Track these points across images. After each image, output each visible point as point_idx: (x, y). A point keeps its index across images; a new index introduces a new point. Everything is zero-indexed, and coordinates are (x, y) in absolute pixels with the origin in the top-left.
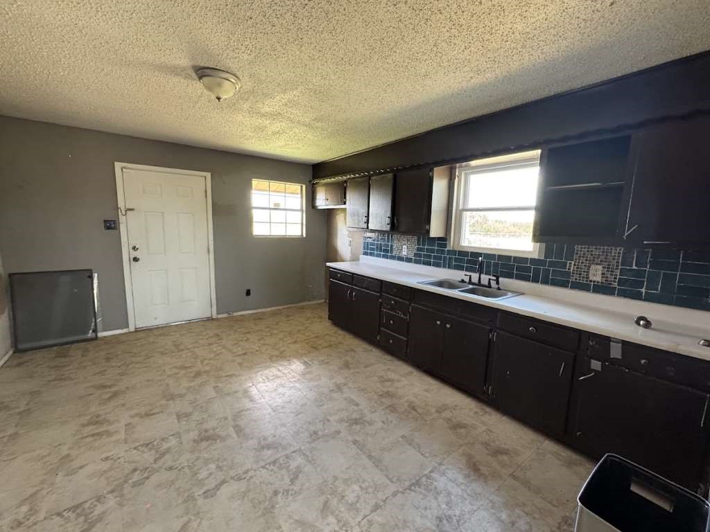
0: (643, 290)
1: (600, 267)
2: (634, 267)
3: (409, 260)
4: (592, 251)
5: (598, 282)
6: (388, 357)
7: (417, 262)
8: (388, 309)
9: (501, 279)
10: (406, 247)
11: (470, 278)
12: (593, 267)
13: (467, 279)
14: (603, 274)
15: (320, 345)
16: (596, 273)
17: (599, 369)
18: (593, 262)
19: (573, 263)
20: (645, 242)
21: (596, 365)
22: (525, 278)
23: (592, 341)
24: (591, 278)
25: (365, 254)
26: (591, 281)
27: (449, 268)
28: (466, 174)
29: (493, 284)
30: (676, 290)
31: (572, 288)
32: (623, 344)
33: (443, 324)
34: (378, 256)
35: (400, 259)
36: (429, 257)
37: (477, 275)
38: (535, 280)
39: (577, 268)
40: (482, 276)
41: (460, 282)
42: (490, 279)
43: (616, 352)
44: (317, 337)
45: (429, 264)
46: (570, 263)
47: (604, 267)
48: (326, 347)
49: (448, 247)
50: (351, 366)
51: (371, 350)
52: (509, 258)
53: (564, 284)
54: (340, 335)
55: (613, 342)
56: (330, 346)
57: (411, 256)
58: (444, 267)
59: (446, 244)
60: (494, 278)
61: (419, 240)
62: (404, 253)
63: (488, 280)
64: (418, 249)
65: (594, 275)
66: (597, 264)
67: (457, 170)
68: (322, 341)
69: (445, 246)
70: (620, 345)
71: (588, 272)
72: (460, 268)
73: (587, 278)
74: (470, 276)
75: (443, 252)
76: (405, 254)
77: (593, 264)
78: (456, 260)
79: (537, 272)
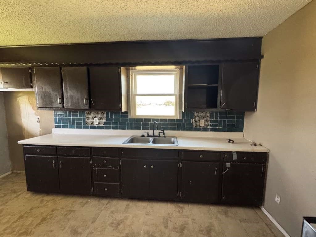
0: (218, 128)
1: (203, 120)
2: (214, 119)
3: (100, 128)
4: (200, 114)
5: (203, 127)
6: (105, 201)
7: (107, 128)
8: (99, 167)
9: (165, 131)
10: (97, 119)
11: (148, 134)
12: (201, 120)
13: (146, 134)
14: (205, 123)
15: (31, 224)
16: (202, 123)
17: (229, 166)
18: (201, 118)
19: (194, 119)
20: (227, 109)
21: (228, 165)
22: (174, 129)
23: (226, 155)
24: (201, 125)
25: (57, 127)
26: (201, 127)
27: (131, 129)
28: (134, 74)
29: (162, 135)
30: (227, 126)
31: (194, 130)
32: (236, 153)
33: (149, 167)
34: (71, 127)
35: (93, 127)
36: (117, 124)
37: (152, 131)
38: (179, 130)
39: (195, 122)
40: (155, 131)
41: (141, 136)
42: (159, 132)
43: (235, 157)
44: (21, 217)
45: (117, 128)
46: (192, 120)
47: (205, 120)
48: (40, 224)
49: (129, 116)
50: (80, 230)
51: (87, 202)
52: (165, 120)
53: (190, 129)
54: (48, 201)
55: (234, 153)
56: (44, 219)
57: (102, 124)
58: (128, 129)
59: (128, 115)
60: (162, 131)
61: (107, 114)
62: (96, 122)
63: (158, 133)
64: (107, 120)
65: (202, 124)
66: (202, 119)
67: (130, 71)
68: (31, 219)
69: (127, 116)
70: (236, 154)
71: (199, 123)
72: (139, 128)
73: (199, 125)
74: (148, 132)
75: (126, 120)
76: (97, 124)
77: (201, 119)
78: (135, 124)
79: (179, 125)
